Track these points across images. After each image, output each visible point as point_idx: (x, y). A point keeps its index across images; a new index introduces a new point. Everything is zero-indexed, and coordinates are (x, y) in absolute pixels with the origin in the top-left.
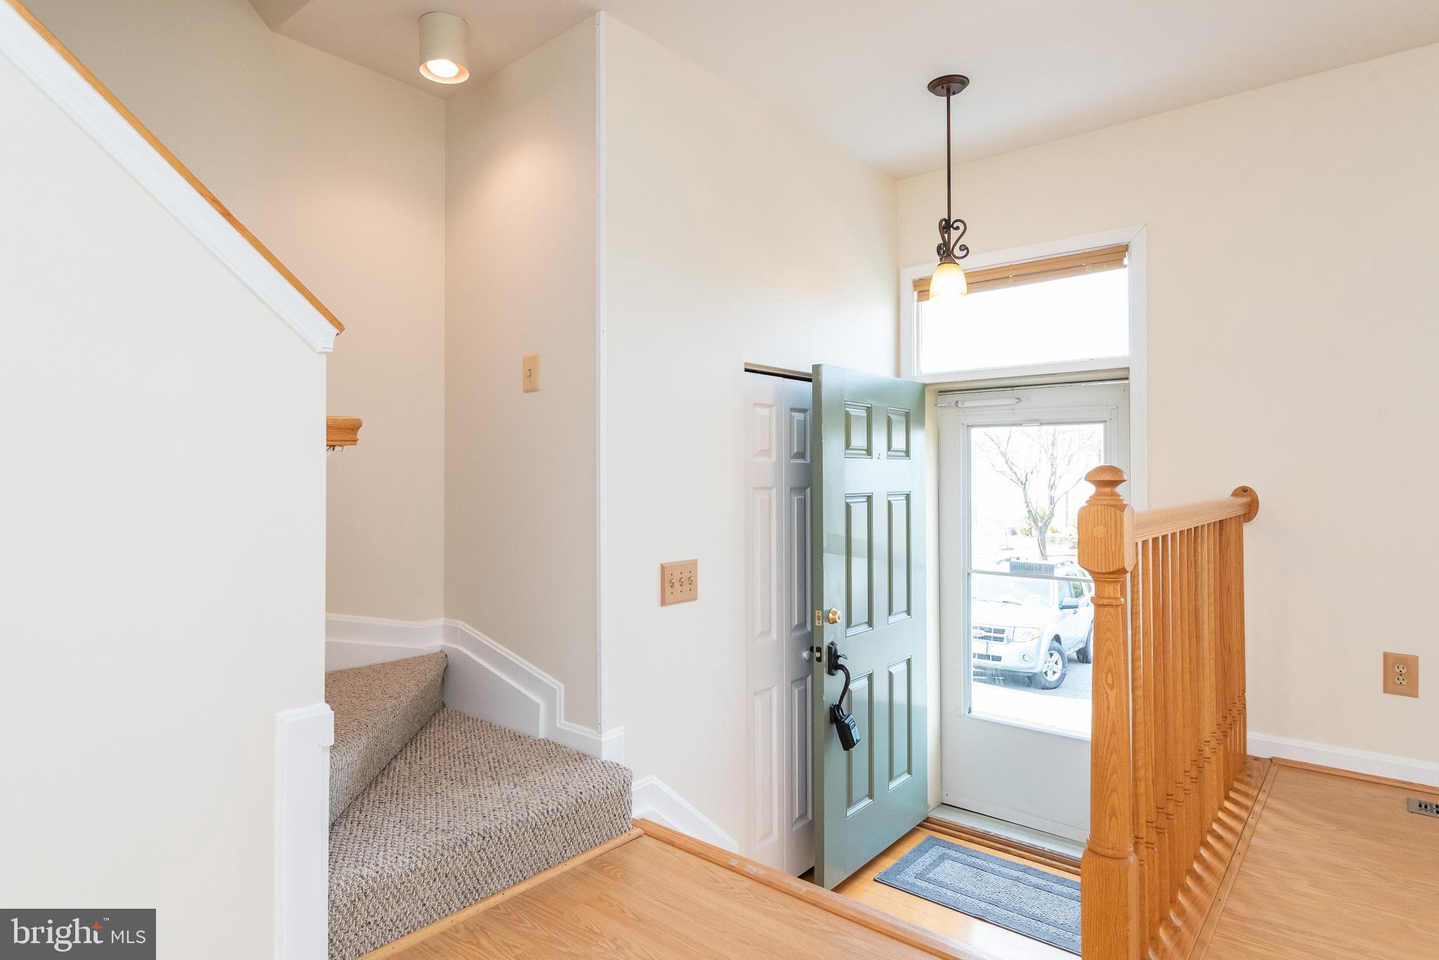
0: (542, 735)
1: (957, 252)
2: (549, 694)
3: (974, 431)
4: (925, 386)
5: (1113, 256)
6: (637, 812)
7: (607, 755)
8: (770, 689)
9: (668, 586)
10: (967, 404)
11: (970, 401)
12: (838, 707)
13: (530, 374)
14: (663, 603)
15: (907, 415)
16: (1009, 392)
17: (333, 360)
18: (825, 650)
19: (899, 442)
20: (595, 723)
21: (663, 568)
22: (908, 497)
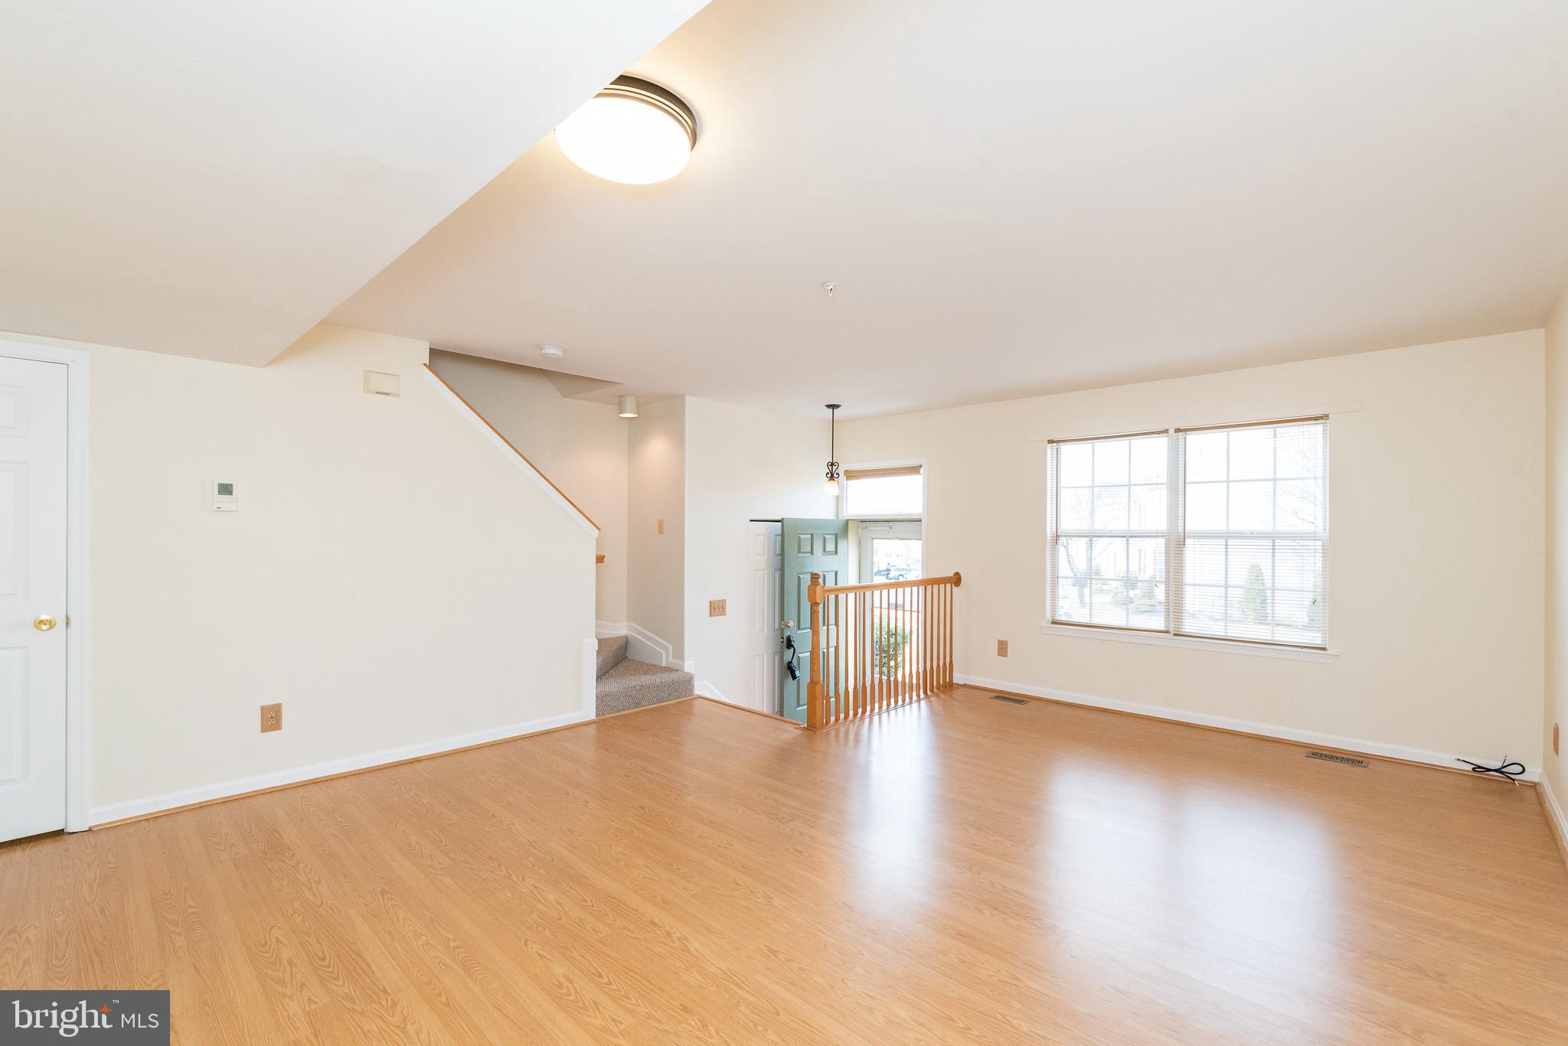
0: (664, 665)
1: (835, 475)
2: (666, 649)
3: (874, 540)
4: (848, 520)
5: (915, 470)
6: (697, 692)
7: (686, 670)
8: (763, 654)
9: (713, 610)
10: (870, 528)
11: (872, 527)
12: (791, 662)
13: (661, 526)
14: (710, 616)
15: (836, 535)
16: (887, 524)
17: (598, 540)
18: (785, 638)
19: (830, 547)
20: (682, 658)
21: (710, 602)
22: (836, 572)
